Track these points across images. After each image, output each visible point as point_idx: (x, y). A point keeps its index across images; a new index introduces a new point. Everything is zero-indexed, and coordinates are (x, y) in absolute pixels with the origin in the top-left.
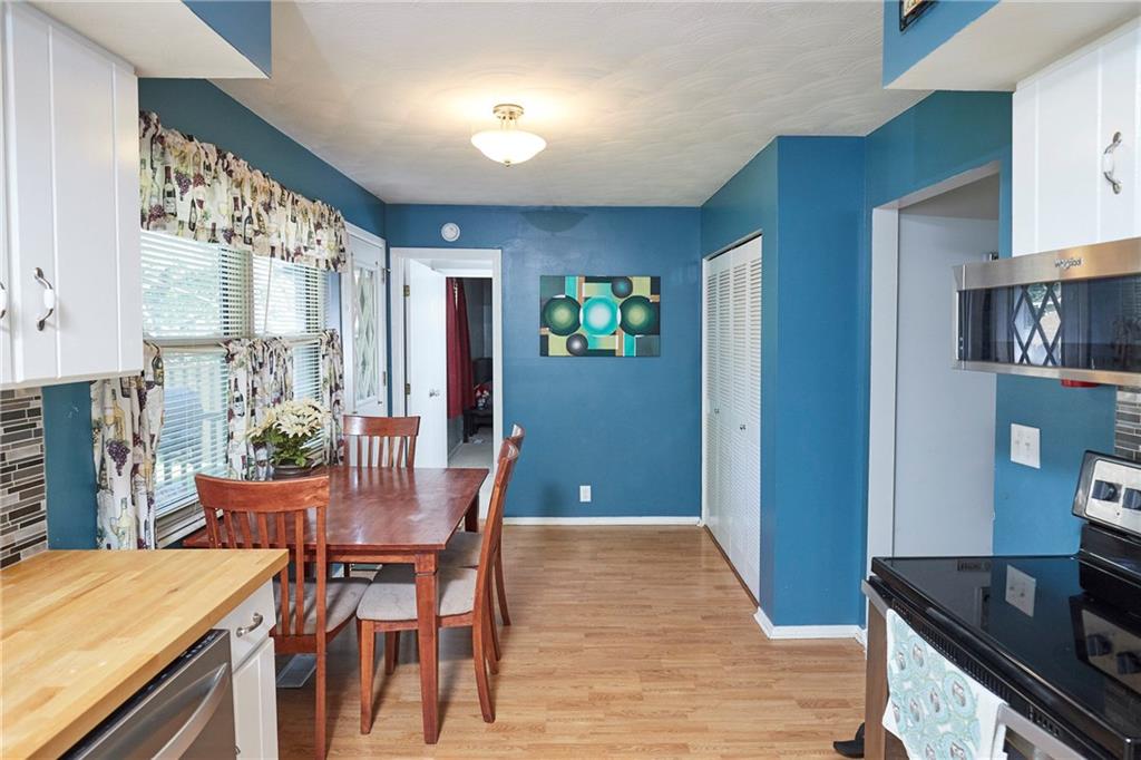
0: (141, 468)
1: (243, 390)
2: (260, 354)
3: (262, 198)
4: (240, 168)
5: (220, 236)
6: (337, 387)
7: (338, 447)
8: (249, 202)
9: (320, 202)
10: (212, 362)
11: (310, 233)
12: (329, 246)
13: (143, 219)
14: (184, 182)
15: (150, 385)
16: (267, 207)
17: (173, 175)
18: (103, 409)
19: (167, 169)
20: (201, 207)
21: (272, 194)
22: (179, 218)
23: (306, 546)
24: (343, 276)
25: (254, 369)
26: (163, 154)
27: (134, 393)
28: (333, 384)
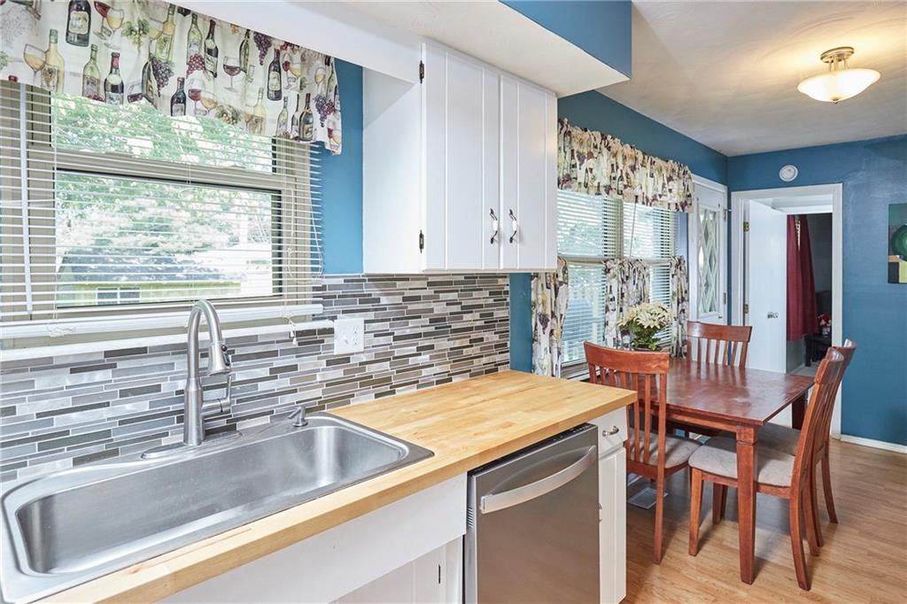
0: (555, 332)
1: (615, 293)
2: (627, 270)
3: (630, 162)
4: (616, 144)
5: (602, 190)
6: (683, 299)
7: (683, 345)
8: (621, 166)
9: (671, 161)
10: (596, 272)
11: (664, 184)
12: (678, 193)
13: (559, 183)
14: (581, 158)
15: (561, 283)
16: (633, 169)
17: (575, 155)
18: (537, 294)
19: (573, 151)
20: (591, 172)
21: (636, 159)
22: (579, 180)
23: (652, 402)
24: (690, 215)
25: (622, 280)
26: (570, 142)
27: (553, 286)
28: (680, 297)
